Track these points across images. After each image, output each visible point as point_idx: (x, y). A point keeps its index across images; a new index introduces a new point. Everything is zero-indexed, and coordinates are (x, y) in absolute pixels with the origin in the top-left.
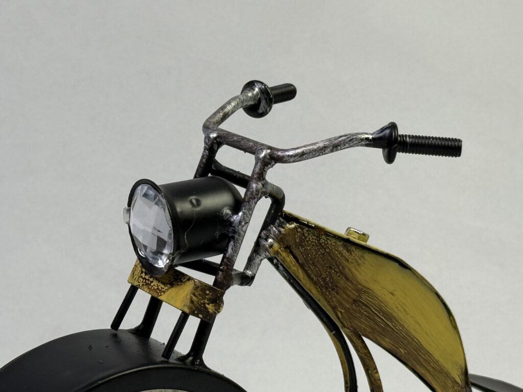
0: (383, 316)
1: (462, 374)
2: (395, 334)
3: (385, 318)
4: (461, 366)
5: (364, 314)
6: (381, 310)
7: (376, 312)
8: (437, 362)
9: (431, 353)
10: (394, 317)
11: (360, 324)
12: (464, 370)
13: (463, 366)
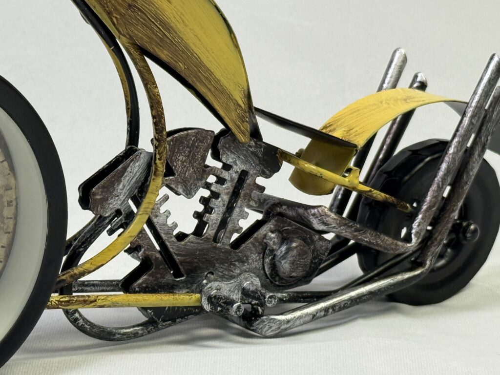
0: (160, 24)
1: (245, 97)
2: (174, 46)
3: (163, 27)
4: (243, 88)
5: (140, 21)
6: (158, 19)
7: (153, 20)
8: (218, 81)
9: (212, 71)
10: (172, 27)
11: (136, 32)
12: (246, 93)
13: (246, 88)
